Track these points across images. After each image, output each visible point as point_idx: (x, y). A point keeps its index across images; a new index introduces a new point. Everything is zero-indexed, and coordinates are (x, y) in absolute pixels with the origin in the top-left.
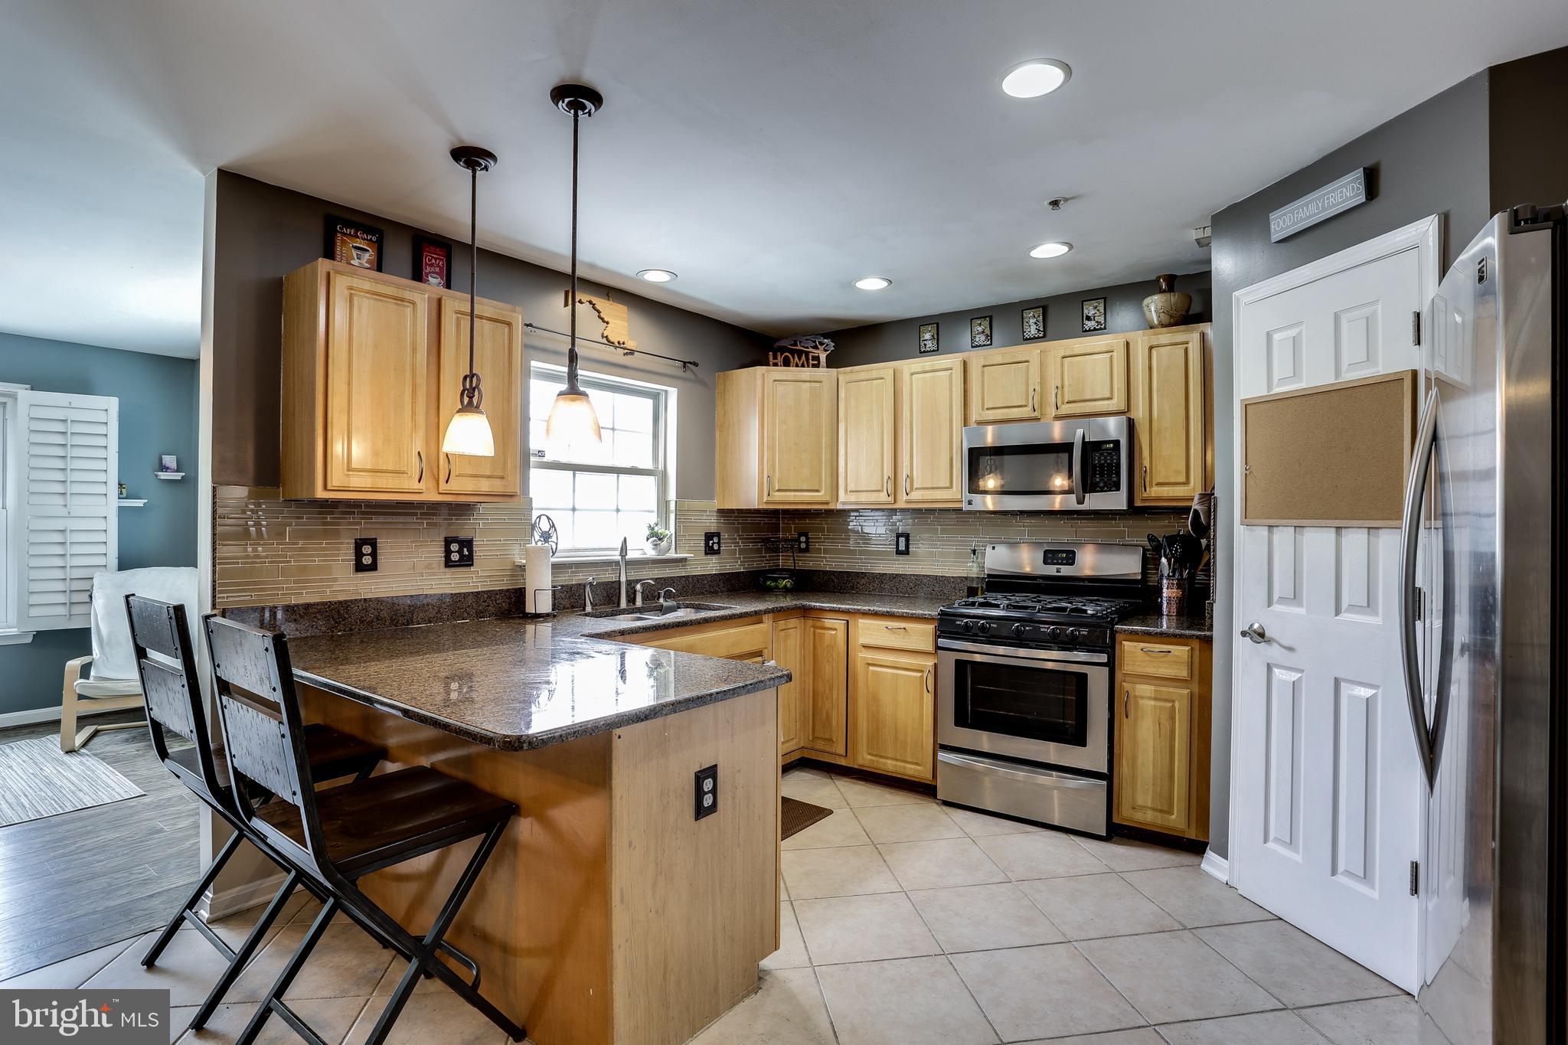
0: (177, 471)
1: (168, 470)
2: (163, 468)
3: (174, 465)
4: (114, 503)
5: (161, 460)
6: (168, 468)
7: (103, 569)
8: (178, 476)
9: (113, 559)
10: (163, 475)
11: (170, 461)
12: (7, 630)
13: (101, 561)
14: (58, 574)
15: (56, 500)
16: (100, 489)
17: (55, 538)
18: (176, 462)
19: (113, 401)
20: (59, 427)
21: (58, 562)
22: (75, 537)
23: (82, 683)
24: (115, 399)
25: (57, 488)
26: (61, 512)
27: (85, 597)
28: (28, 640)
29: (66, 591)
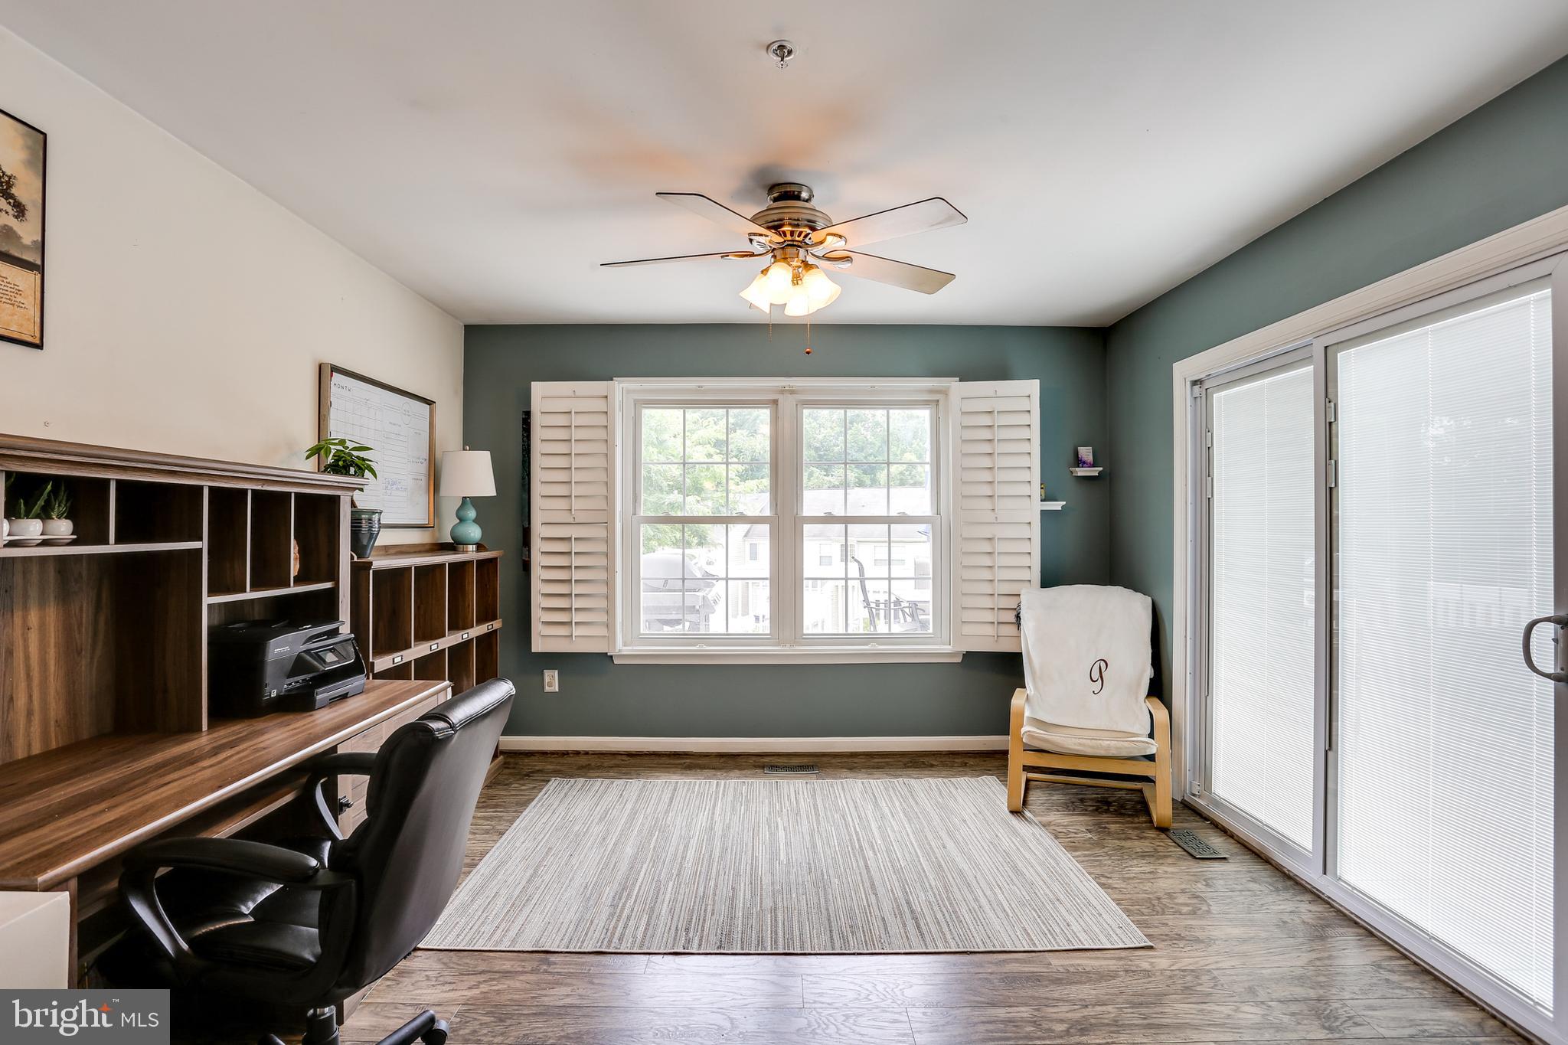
0: (1094, 465)
1: (1085, 465)
2: (1079, 462)
3: (1089, 458)
4: (1037, 506)
5: (1076, 453)
6: (1084, 463)
7: (1028, 584)
8: (1094, 472)
9: (1036, 575)
10: (1081, 472)
11: (1086, 453)
12: (943, 647)
13: (1025, 575)
14: (987, 588)
15: (986, 504)
16: (1024, 490)
17: (986, 547)
18: (1091, 454)
19: (1035, 384)
20: (986, 420)
21: (986, 575)
22: (1001, 547)
23: (1029, 731)
24: (1037, 382)
25: (986, 490)
26: (990, 517)
27: (1011, 617)
28: (959, 660)
29: (994, 609)
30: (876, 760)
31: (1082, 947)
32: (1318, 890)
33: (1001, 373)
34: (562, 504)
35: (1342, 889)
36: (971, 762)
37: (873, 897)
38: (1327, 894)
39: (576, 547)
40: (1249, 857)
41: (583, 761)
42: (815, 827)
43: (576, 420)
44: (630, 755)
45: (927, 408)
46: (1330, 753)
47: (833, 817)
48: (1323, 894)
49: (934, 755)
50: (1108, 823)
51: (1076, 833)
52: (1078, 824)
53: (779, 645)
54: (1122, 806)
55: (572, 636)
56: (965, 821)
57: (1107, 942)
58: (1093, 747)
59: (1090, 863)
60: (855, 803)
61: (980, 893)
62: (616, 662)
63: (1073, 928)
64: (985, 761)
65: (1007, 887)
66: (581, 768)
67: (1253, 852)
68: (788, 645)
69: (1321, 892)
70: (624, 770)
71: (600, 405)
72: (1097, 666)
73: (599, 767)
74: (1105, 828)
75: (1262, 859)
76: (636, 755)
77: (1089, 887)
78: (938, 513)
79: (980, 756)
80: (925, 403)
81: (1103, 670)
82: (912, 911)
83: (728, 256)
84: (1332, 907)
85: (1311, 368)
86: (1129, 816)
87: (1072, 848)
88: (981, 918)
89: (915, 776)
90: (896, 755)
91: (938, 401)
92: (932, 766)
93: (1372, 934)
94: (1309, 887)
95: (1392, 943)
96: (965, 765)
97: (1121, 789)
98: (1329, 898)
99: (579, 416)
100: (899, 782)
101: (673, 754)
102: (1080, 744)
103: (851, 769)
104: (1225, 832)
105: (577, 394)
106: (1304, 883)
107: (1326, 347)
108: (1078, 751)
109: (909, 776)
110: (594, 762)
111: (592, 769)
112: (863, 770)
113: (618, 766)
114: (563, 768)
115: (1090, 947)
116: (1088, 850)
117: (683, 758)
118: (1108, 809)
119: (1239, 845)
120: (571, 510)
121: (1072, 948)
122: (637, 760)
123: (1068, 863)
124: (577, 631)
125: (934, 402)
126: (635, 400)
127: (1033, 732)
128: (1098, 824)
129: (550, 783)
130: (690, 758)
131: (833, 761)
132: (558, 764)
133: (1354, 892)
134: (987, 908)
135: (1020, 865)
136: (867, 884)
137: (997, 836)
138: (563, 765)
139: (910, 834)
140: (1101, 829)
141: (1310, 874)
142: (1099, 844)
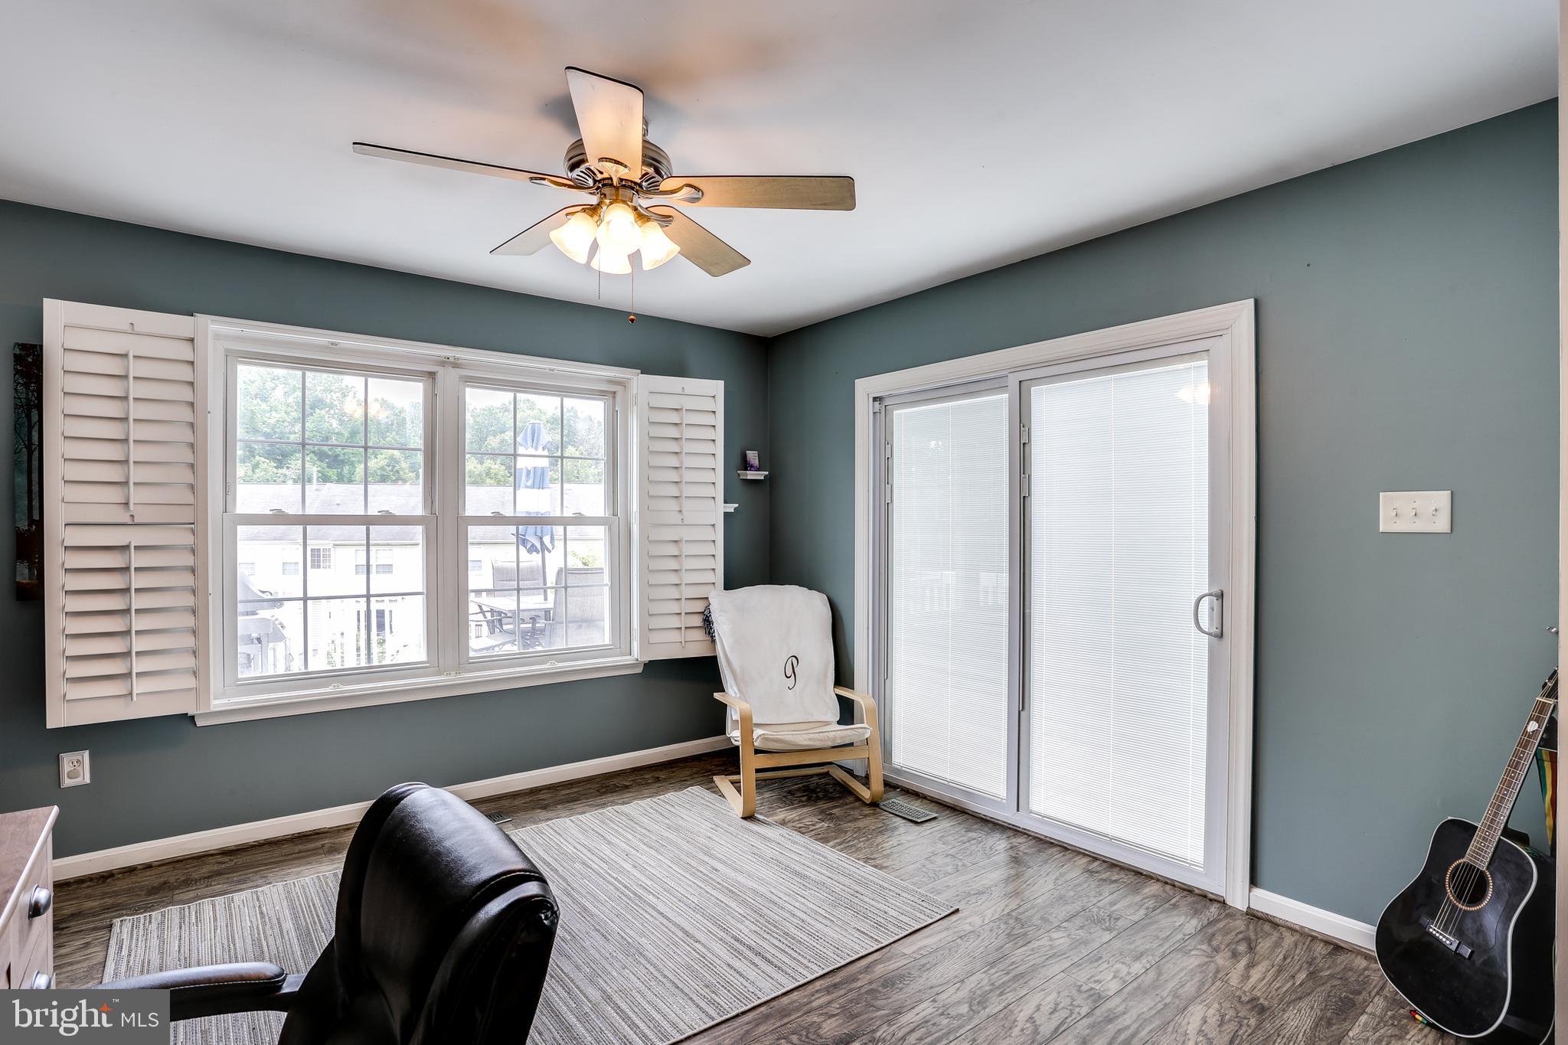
0: (758, 470)
1: (752, 469)
2: (746, 465)
3: (756, 462)
4: (721, 508)
5: (744, 457)
6: (752, 466)
7: (713, 587)
8: (759, 475)
9: (720, 577)
10: (751, 475)
11: (753, 456)
12: (624, 658)
13: (709, 577)
14: (674, 593)
15: (673, 505)
16: (709, 491)
17: (673, 550)
18: (757, 458)
19: (719, 385)
20: (674, 418)
21: (673, 579)
22: (689, 549)
23: (763, 734)
24: (721, 383)
25: (673, 491)
26: (677, 519)
27: (697, 621)
28: (639, 670)
29: (680, 614)
30: (564, 792)
31: (914, 929)
32: (1014, 825)
33: (679, 370)
34: (113, 495)
35: (1031, 818)
36: (662, 775)
37: (697, 945)
38: (1022, 827)
39: (137, 560)
40: (947, 812)
41: (151, 879)
42: (565, 885)
43: (136, 369)
44: (226, 852)
45: (600, 400)
46: (1022, 713)
47: (575, 869)
48: (1019, 827)
49: (619, 775)
50: (829, 809)
51: (813, 825)
52: (805, 814)
53: (440, 674)
54: (826, 791)
55: (131, 694)
56: (710, 838)
57: (929, 919)
58: (821, 740)
59: (847, 847)
60: (584, 846)
61: (792, 908)
62: (200, 723)
63: (891, 914)
64: (673, 772)
65: (806, 893)
66: (154, 891)
67: (948, 807)
68: (453, 673)
69: (1016, 826)
70: (235, 877)
71: (184, 352)
72: (790, 662)
73: (188, 883)
74: (831, 814)
75: (958, 811)
76: (237, 850)
77: (868, 872)
78: (615, 514)
79: (665, 768)
80: (602, 394)
81: (795, 666)
82: (750, 948)
83: (544, 179)
84: (1029, 836)
85: (1006, 396)
86: (840, 798)
87: (825, 840)
88: (814, 932)
89: (620, 801)
90: (580, 782)
91: (615, 392)
92: (627, 787)
93: (1066, 849)
94: (1006, 825)
95: (1083, 851)
96: (658, 780)
97: (812, 776)
98: (1025, 829)
99: (142, 363)
100: (609, 811)
101: (299, 837)
102: (810, 739)
103: (545, 808)
104: (916, 795)
105: (137, 329)
106: (1000, 823)
107: (1020, 382)
108: (806, 746)
109: (613, 803)
110: (173, 877)
111: (178, 888)
112: (559, 807)
113: (219, 873)
114: (120, 900)
115: (919, 927)
116: (836, 839)
117: (317, 840)
118: (818, 796)
119: (934, 804)
120: (127, 504)
121: (908, 932)
122: (240, 860)
123: (831, 853)
124: (139, 687)
125: (609, 394)
126: (227, 350)
127: (768, 734)
128: (822, 812)
129: (116, 929)
130: (326, 837)
131: (516, 803)
132: (104, 895)
133: (1044, 818)
134: (809, 920)
135: (798, 869)
136: (680, 934)
137: (752, 846)
138: (116, 894)
139: (672, 865)
140: (827, 816)
141: (1007, 815)
142: (840, 831)
